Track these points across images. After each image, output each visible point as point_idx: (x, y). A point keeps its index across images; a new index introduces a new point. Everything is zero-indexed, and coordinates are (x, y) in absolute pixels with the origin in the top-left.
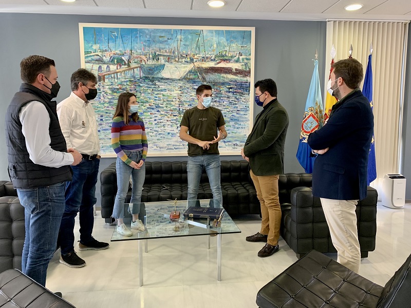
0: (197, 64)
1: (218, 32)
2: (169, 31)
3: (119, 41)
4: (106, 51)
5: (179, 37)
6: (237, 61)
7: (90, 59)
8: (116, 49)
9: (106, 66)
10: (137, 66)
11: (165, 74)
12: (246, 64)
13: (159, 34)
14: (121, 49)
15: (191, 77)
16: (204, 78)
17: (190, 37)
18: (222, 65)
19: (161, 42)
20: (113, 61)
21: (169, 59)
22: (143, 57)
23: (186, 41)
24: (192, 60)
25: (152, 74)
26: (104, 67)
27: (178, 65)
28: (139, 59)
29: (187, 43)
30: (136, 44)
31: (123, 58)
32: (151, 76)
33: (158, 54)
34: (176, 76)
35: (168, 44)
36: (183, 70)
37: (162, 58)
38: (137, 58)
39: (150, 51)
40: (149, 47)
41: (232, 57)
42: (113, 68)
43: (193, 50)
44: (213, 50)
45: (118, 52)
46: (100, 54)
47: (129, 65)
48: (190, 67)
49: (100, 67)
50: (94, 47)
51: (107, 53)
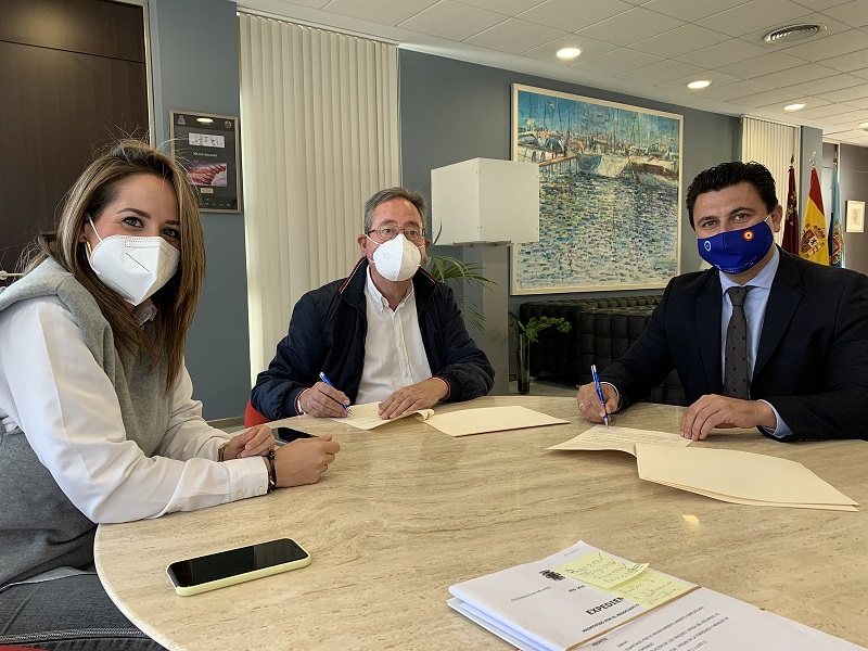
0: (632, 159)
1: (651, 117)
2: (606, 109)
3: (556, 115)
4: (542, 130)
5: (616, 119)
6: (667, 159)
7: (523, 140)
8: (553, 128)
9: (540, 153)
10: (573, 155)
11: (601, 170)
12: (676, 165)
13: (597, 112)
14: (558, 129)
15: (627, 176)
16: (638, 179)
17: (626, 120)
18: (654, 162)
19: (597, 124)
20: (548, 145)
21: (605, 149)
22: (580, 143)
23: (623, 126)
24: (627, 152)
25: (588, 168)
27: (614, 157)
28: (576, 146)
29: (624, 129)
30: (573, 124)
31: (560, 142)
32: (586, 172)
33: (596, 142)
34: (612, 174)
35: (605, 128)
36: (619, 165)
37: (598, 146)
38: (574, 143)
39: (588, 135)
40: (587, 129)
41: (663, 152)
42: (548, 155)
43: (629, 138)
44: (647, 141)
45: (555, 133)
46: (534, 133)
47: (565, 155)
48: (625, 161)
49: (534, 153)
50: (529, 123)
51: (542, 134)
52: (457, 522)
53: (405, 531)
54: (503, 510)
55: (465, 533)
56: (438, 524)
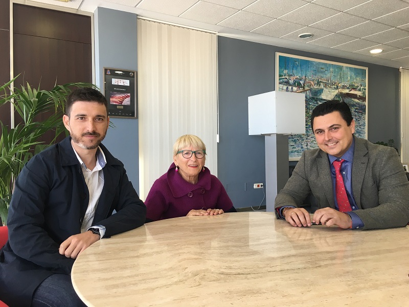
0: (340, 90)
1: (350, 69)
2: (326, 65)
3: (299, 68)
4: (291, 75)
5: (331, 69)
6: (360, 90)
7: (281, 81)
8: (297, 75)
10: (308, 88)
11: (323, 96)
12: (364, 93)
13: (321, 66)
14: (300, 75)
17: (337, 70)
18: (353, 92)
19: (322, 72)
20: (295, 83)
21: (326, 85)
22: (312, 82)
23: (335, 73)
24: (337, 87)
25: (316, 95)
26: (290, 88)
27: (330, 89)
28: (310, 84)
29: (335, 75)
30: (308, 72)
31: (301, 82)
32: (316, 97)
33: (321, 82)
34: (329, 98)
35: (326, 74)
36: (333, 94)
37: (322, 84)
38: (309, 82)
39: (315, 78)
40: (315, 75)
41: (357, 87)
42: (295, 89)
43: (338, 80)
44: (348, 81)
45: (298, 77)
46: (287, 77)
47: (304, 88)
48: (336, 92)
49: (287, 88)
50: (284, 72)
51: (292, 78)
52: (249, 270)
53: (222, 273)
54: (272, 266)
55: (253, 276)
56: (239, 271)
